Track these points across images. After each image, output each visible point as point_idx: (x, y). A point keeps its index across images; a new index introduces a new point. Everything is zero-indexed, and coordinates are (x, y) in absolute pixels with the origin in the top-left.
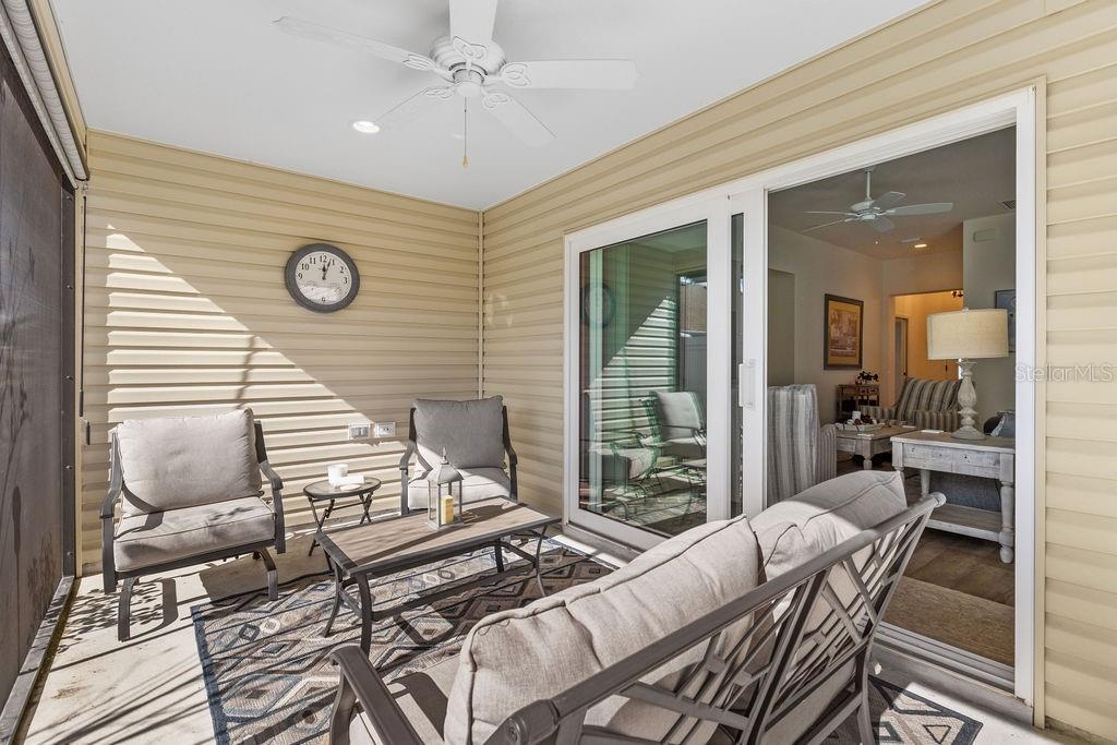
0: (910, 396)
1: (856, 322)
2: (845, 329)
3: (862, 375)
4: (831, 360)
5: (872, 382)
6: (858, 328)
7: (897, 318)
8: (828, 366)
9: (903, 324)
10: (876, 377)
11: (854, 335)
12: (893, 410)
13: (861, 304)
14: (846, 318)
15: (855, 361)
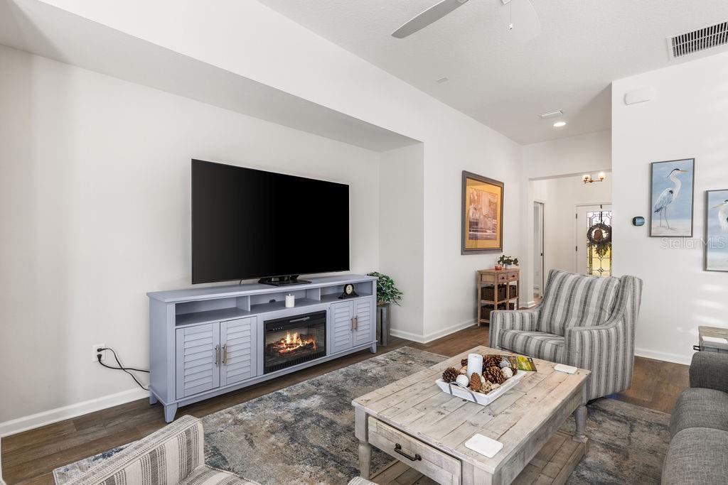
0: (556, 298)
1: (496, 203)
2: (485, 210)
3: (502, 259)
4: (470, 244)
5: (513, 266)
6: (498, 211)
7: (535, 202)
8: (465, 251)
9: (540, 207)
10: (516, 262)
11: (495, 218)
12: (536, 314)
13: (501, 185)
14: (485, 200)
15: (496, 244)
